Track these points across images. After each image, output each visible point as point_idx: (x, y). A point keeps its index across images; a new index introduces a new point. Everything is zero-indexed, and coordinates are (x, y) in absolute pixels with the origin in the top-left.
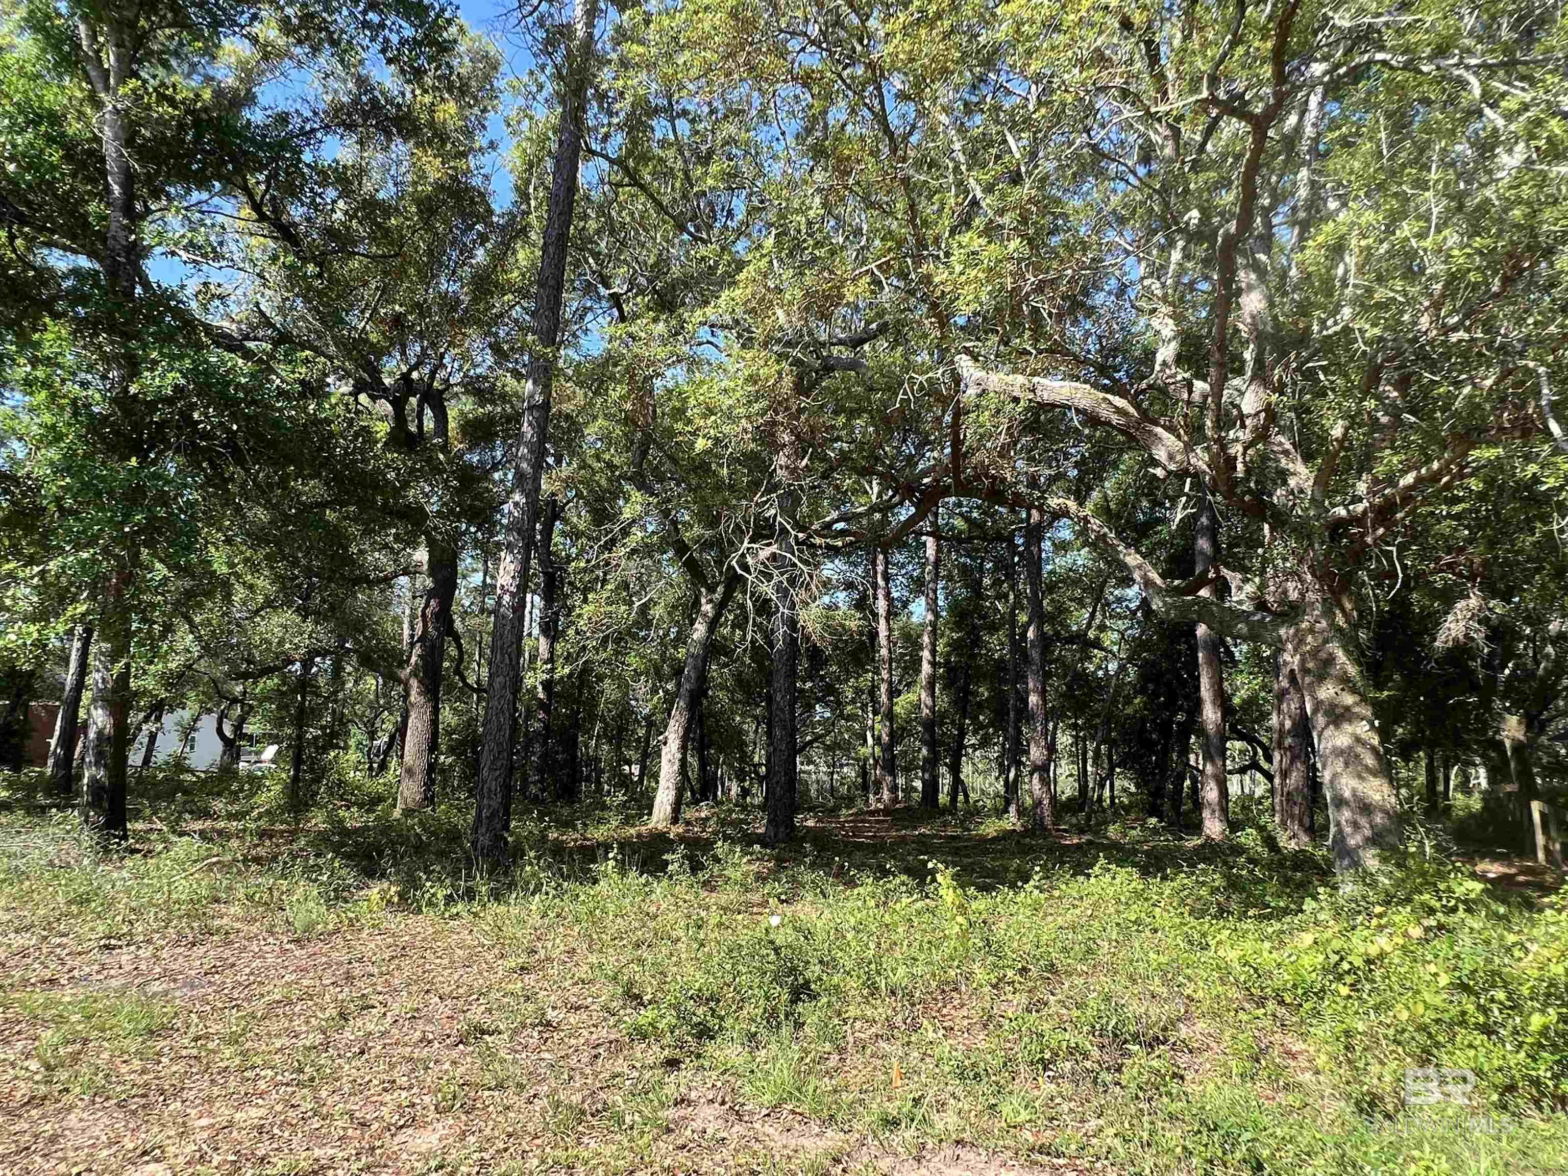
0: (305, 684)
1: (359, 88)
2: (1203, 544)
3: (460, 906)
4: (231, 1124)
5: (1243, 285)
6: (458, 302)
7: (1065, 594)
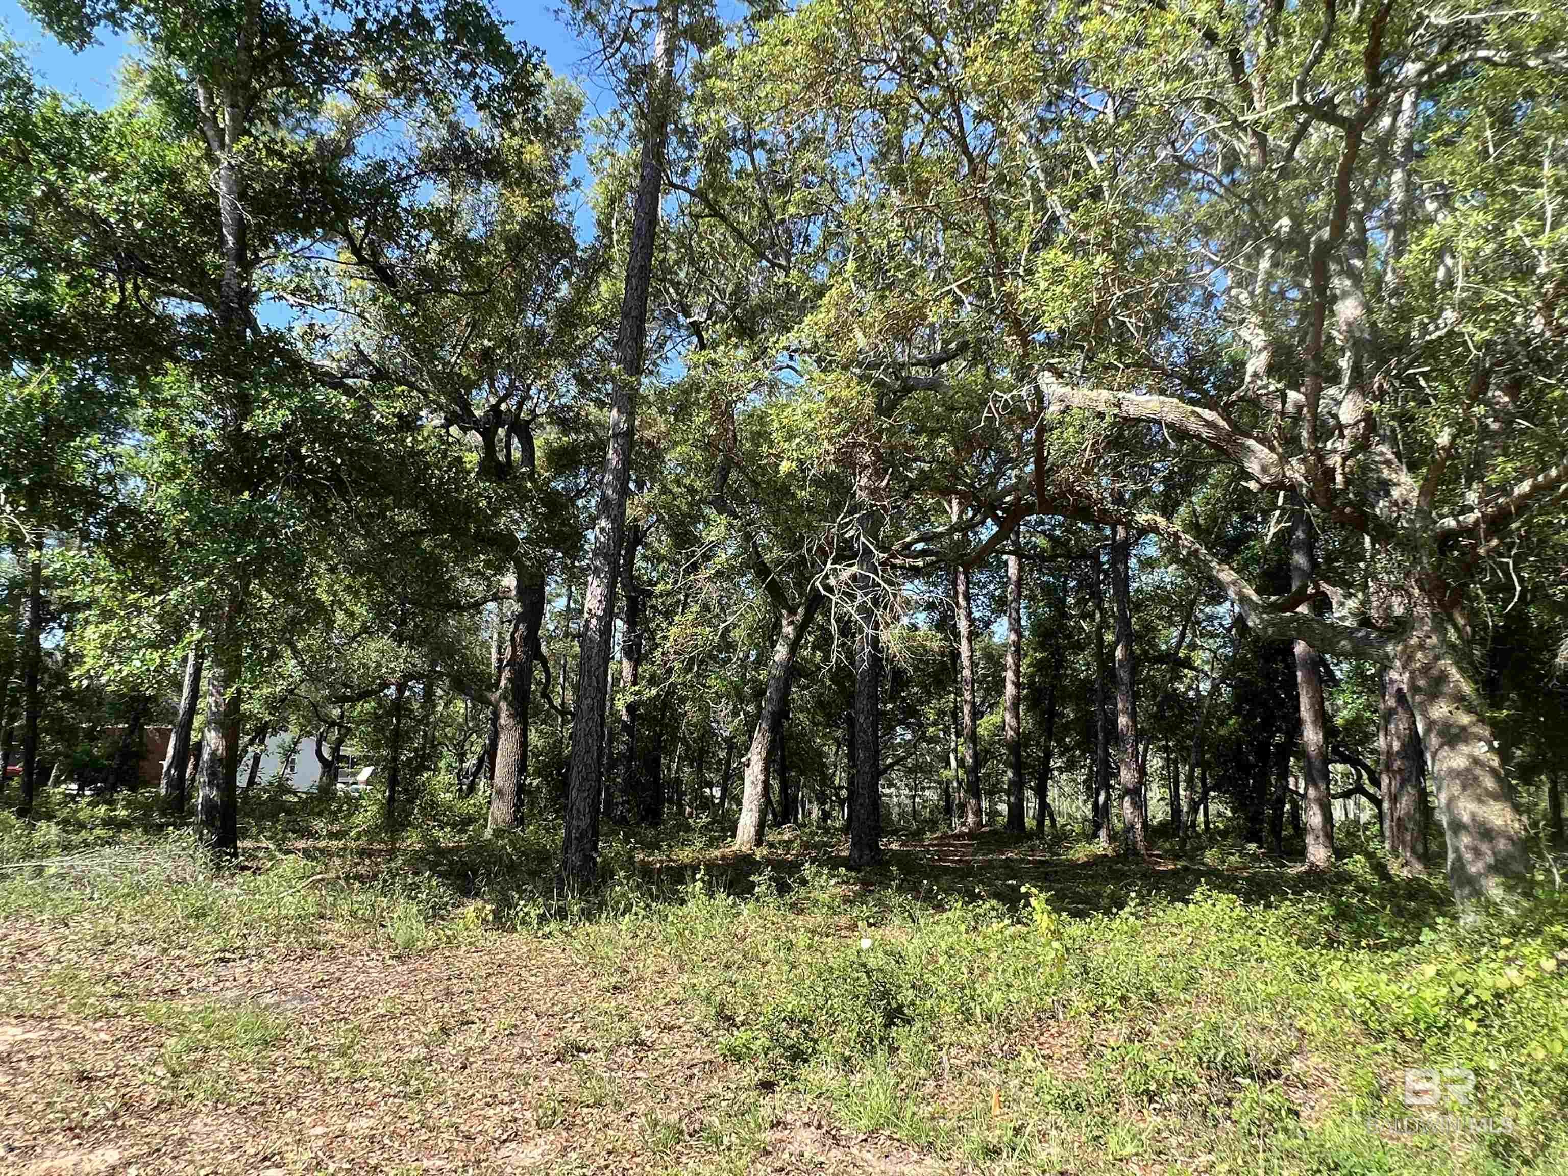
0: (399, 707)
1: (451, 134)
2: (1300, 559)
3: (552, 925)
4: (343, 1133)
5: (1338, 292)
6: (544, 335)
7: (1153, 613)
